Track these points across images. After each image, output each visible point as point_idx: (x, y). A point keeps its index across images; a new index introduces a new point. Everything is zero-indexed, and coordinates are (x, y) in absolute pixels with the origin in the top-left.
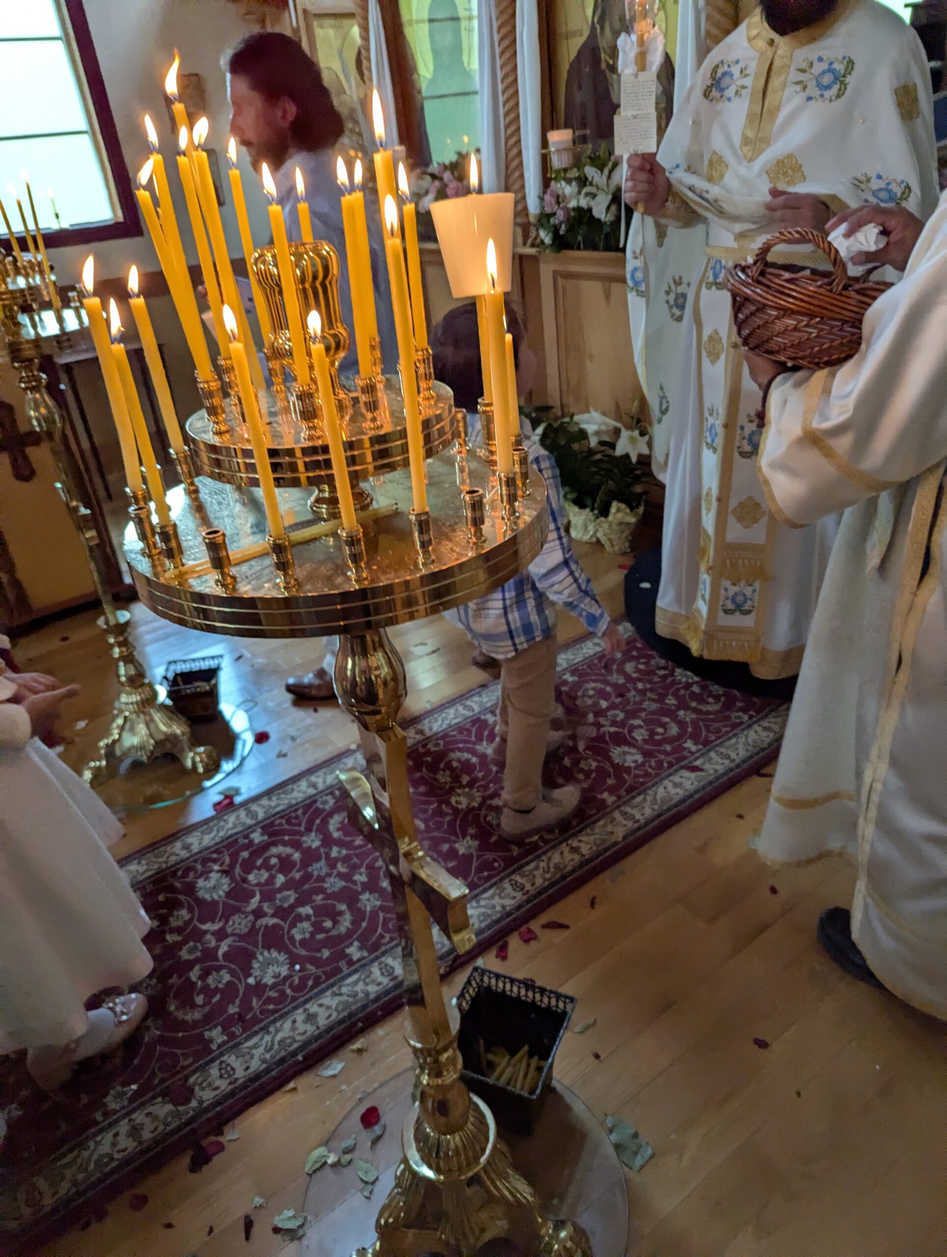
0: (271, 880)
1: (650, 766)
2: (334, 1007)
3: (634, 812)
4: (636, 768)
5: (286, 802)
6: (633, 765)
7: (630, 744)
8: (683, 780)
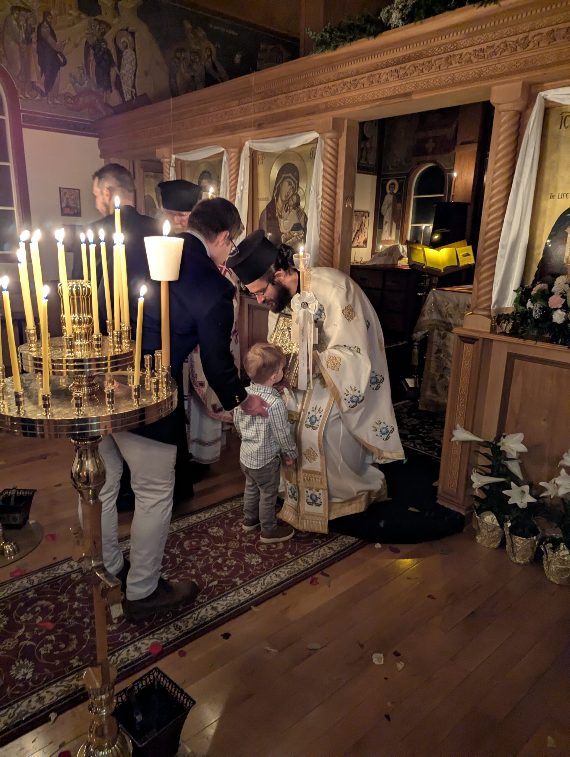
0: (34, 620)
1: (265, 565)
2: (55, 693)
3: (251, 589)
4: (257, 565)
5: (53, 575)
6: (255, 564)
7: (256, 553)
8: (281, 573)
